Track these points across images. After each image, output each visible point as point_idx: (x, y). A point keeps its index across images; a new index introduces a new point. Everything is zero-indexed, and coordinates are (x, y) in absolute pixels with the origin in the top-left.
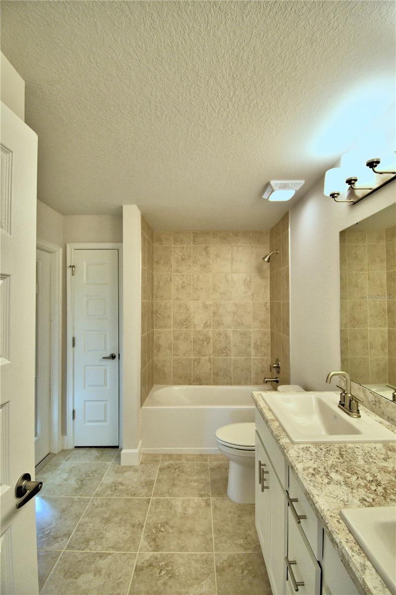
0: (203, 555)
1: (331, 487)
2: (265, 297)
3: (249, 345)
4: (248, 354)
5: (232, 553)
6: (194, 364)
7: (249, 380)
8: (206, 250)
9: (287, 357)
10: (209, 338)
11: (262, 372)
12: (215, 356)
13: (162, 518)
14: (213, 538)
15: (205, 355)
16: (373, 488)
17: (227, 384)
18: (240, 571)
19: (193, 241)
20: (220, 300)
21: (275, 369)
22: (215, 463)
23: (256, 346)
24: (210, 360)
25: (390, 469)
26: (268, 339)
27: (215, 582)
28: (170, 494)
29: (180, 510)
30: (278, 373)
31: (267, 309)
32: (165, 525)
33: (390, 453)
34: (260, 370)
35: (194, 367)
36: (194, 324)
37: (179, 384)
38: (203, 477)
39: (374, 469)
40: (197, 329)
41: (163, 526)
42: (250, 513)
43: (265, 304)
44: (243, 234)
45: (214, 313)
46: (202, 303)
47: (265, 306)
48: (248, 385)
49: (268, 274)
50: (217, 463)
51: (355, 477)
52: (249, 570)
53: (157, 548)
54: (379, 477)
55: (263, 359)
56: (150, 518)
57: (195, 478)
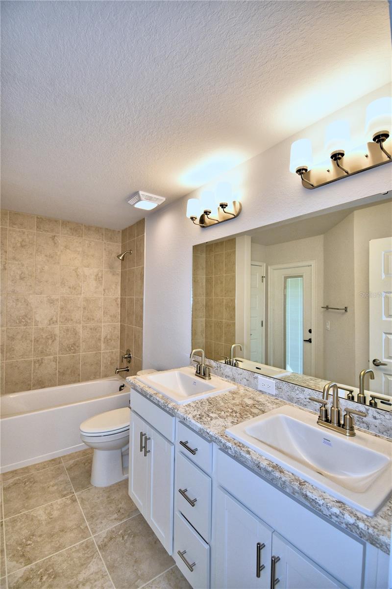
0: (83, 543)
1: (214, 421)
2: (116, 293)
3: (100, 339)
4: (98, 348)
5: (109, 528)
6: (35, 366)
7: (98, 374)
8: (53, 239)
9: (139, 347)
10: (55, 335)
11: (111, 364)
12: (63, 354)
13: (25, 532)
14: (88, 525)
15: (49, 355)
16: (235, 415)
17: (75, 382)
18: (121, 539)
19: (37, 227)
20: (69, 294)
21: (125, 359)
22: (71, 462)
23: (106, 340)
24: (55, 360)
25: (238, 403)
26: (118, 332)
27: (101, 559)
28: (27, 508)
29: (43, 517)
30: (129, 362)
31: (118, 304)
32: (31, 537)
33: (234, 395)
34: (109, 363)
35: (34, 370)
36: (36, 321)
37: (14, 392)
38: (61, 478)
39: (231, 406)
40: (40, 326)
41: (30, 539)
42: (117, 490)
43: (116, 300)
44: (96, 229)
45: (62, 308)
46: (47, 297)
47: (116, 301)
48: (98, 378)
49: (119, 270)
50: (73, 461)
51: (223, 413)
52: (129, 534)
53: (29, 561)
54: (235, 409)
55: (112, 352)
56: (9, 539)
57: (52, 483)
